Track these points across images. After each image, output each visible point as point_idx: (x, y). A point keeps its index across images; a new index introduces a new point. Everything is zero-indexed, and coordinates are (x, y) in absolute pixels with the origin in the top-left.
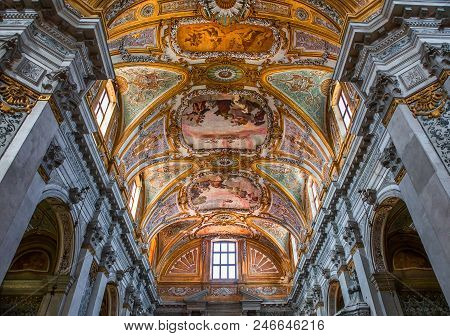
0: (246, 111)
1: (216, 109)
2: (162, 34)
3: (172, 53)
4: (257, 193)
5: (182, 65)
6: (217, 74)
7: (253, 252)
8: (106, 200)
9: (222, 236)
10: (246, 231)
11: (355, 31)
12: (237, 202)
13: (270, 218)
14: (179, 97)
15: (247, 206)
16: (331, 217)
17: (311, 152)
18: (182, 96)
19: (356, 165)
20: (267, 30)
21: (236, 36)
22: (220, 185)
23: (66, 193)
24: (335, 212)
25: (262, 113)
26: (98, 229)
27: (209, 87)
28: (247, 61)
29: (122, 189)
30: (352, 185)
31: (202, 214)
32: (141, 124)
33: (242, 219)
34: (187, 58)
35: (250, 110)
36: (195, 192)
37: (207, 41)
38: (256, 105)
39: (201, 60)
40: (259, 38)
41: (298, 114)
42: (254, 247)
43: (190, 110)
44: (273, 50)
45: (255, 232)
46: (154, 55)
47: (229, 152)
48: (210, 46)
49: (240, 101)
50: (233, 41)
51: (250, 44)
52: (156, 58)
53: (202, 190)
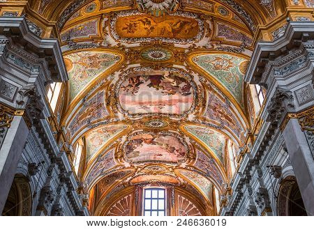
0: (175, 84)
1: (149, 82)
2: (103, 25)
3: (111, 40)
4: (184, 149)
5: (120, 48)
6: (150, 55)
7: (180, 199)
8: (56, 166)
9: (153, 184)
10: (175, 180)
11: (262, 49)
12: (167, 156)
13: (196, 170)
14: (117, 74)
15: (175, 159)
16: (246, 180)
17: (230, 121)
18: (119, 73)
19: (266, 142)
20: (193, 21)
21: (166, 25)
22: (152, 142)
23: (26, 167)
24: (249, 177)
25: (189, 87)
26: (50, 193)
27: (143, 65)
28: (176, 45)
29: (68, 153)
30: (263, 157)
31: (136, 165)
32: (84, 97)
33: (171, 169)
34: (124, 43)
35: (178, 83)
36: (130, 148)
37: (141, 29)
38: (183, 80)
39: (136, 44)
40: (187, 27)
41: (220, 90)
42: (181, 195)
43: (127, 83)
44: (198, 37)
45: (182, 181)
46: (96, 42)
47: (160, 116)
48: (144, 33)
49: (170, 76)
50: (164, 29)
51: (178, 32)
52: (98, 45)
53: (136, 146)
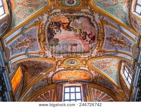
7: (94, 91)
13: (104, 54)
15: (87, 47)
33: (84, 63)
53: (56, 30)
